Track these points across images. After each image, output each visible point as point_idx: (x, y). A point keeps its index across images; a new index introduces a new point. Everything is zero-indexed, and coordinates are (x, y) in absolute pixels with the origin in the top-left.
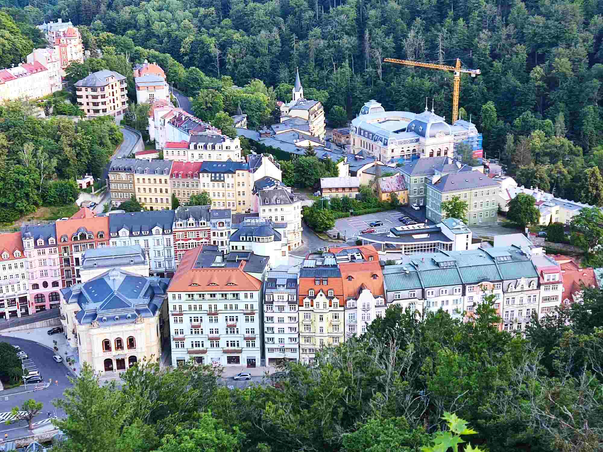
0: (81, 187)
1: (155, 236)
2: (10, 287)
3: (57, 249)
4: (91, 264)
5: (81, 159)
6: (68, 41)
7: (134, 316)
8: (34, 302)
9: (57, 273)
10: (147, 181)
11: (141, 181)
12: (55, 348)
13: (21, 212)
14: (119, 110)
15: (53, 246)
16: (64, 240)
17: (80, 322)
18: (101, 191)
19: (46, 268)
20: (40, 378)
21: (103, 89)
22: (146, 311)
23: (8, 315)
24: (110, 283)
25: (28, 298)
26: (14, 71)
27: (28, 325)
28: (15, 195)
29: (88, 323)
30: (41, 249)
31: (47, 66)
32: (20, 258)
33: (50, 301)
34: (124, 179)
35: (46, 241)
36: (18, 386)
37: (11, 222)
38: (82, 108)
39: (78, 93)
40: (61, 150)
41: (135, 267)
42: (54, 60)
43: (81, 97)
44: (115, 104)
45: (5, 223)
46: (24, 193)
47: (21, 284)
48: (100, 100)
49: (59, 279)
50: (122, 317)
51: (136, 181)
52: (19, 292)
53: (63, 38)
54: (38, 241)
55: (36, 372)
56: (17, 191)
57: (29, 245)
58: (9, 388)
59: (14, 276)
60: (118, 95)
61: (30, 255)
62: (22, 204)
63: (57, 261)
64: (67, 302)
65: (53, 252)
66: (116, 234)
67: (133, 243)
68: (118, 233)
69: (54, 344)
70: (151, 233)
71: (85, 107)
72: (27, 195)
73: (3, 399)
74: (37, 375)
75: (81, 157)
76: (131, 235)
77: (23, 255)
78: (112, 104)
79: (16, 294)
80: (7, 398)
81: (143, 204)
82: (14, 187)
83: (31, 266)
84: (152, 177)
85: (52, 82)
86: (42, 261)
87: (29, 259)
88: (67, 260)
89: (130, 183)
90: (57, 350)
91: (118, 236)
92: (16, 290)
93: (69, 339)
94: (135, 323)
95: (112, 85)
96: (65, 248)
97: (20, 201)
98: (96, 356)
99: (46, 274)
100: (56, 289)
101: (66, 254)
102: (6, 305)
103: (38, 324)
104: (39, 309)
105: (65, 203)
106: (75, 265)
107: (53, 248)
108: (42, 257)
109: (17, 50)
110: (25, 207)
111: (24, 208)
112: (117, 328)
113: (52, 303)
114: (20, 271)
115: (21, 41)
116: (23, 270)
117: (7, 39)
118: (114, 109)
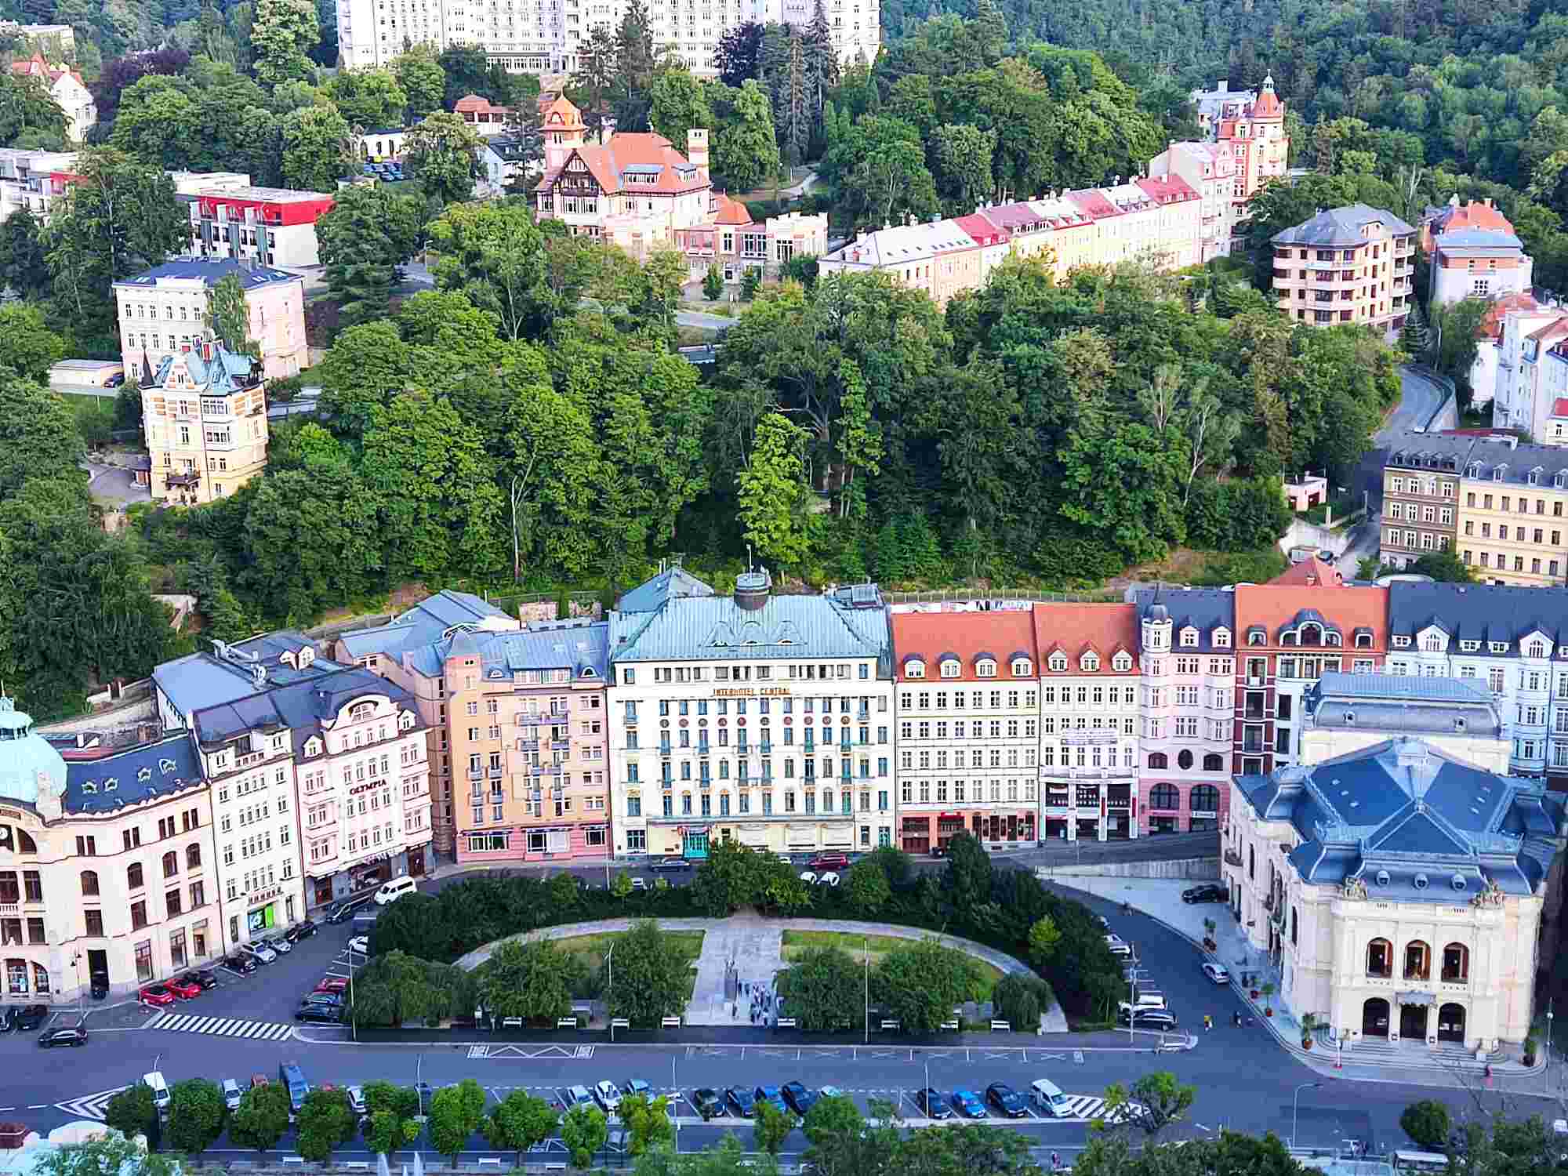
0: (1293, 506)
1: (1530, 661)
2: (1089, 749)
3: (1233, 661)
4: (1336, 714)
5: (1298, 429)
6: (1257, 128)
7: (1473, 884)
8: (1147, 804)
9: (1224, 732)
10: (1497, 502)
11: (1480, 501)
12: (1207, 941)
13: (1128, 556)
14: (1383, 319)
15: (1220, 651)
16: (1257, 642)
17: (1304, 876)
18: (1350, 522)
19: (1192, 712)
20: (1170, 1019)
21: (1349, 255)
22: (1507, 873)
23: (1072, 827)
24: (1397, 775)
25: (1134, 791)
26: (1118, 194)
27: (1126, 865)
28: (1117, 506)
29: (1332, 881)
30: (1188, 657)
31: (1202, 188)
32: (1129, 673)
33: (1191, 808)
34: (1427, 491)
35: (1206, 635)
36: (1109, 1028)
37: (1095, 577)
38: (1285, 303)
39: (1279, 263)
40: (1249, 395)
41: (1468, 741)
42: (1220, 174)
43: (1283, 274)
44: (1377, 302)
45: (1080, 580)
46: (1146, 502)
47: (1120, 747)
48: (1338, 285)
49: (1225, 749)
50: (1435, 881)
51: (1463, 499)
52: (1111, 770)
53: (1244, 121)
54: (1183, 633)
55: (1159, 1000)
56: (1124, 492)
57: (1157, 641)
58: (1085, 1030)
59: (1105, 722)
60: (1386, 277)
61: (1156, 671)
62: (1132, 534)
63: (1229, 698)
64: (1261, 814)
65: (1220, 669)
66: (1409, 641)
67: (1458, 673)
68: (1414, 639)
69: (1203, 928)
70: (1514, 651)
71: (1291, 304)
72: (1151, 508)
73: (1070, 1055)
74: (1162, 1007)
75: (1299, 423)
76: (1453, 647)
77: (1136, 669)
78: (1367, 301)
79: (1105, 774)
80: (1078, 1057)
81: (1475, 570)
82: (1118, 483)
83: (1156, 700)
84: (1515, 492)
85: (1207, 232)
86: (1187, 692)
87: (1153, 682)
88: (1255, 700)
89: (1448, 505)
90: (1213, 947)
91: (1414, 647)
92: (1104, 761)
93: (1251, 924)
94: (1477, 905)
95: (1376, 247)
96: (1255, 663)
97: (1129, 524)
98: (1344, 982)
99: (1193, 730)
100: (1211, 777)
101: (1255, 681)
102: (1072, 801)
103: (1155, 867)
104: (1156, 829)
105: (1247, 543)
106: (1276, 714)
107: (1221, 658)
108: (1188, 679)
109: (1124, 147)
110: (1141, 543)
111: (1136, 543)
112: (1420, 911)
113: (1195, 814)
114: (1121, 710)
115: (1134, 124)
116: (1132, 710)
117: (1103, 115)
118: (1372, 315)
